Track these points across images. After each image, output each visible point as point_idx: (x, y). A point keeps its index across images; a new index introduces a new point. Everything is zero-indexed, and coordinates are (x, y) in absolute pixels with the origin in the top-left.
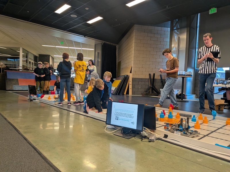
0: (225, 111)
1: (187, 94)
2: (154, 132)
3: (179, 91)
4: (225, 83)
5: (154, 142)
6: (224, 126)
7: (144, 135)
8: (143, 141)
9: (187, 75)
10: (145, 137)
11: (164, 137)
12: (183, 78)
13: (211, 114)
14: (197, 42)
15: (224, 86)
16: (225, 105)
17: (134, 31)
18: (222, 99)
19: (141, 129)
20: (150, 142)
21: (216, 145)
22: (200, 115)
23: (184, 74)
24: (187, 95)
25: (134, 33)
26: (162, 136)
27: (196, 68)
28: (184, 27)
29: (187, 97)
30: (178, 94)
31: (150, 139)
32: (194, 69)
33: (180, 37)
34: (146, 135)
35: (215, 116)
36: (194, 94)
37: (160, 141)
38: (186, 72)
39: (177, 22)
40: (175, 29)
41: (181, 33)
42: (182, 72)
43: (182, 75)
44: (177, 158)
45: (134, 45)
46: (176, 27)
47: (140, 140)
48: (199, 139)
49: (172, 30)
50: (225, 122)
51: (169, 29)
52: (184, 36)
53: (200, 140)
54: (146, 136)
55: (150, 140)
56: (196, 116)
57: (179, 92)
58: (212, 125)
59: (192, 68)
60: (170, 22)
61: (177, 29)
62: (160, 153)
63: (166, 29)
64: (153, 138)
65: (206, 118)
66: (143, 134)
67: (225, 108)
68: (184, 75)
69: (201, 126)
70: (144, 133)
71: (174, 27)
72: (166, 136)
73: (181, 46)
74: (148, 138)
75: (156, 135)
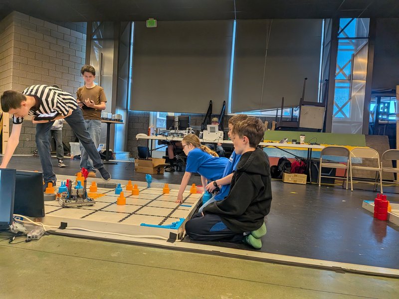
0: (166, 175)
1: (117, 152)
2: (40, 221)
3: (103, 147)
4: (166, 134)
5: (37, 240)
6: (161, 196)
7: (17, 230)
8: (13, 242)
9: (114, 120)
10: (20, 234)
11: (60, 228)
12: (109, 124)
13: (145, 180)
14: (131, 67)
15: (164, 138)
16: (167, 167)
17: (14, 23)
18: (164, 157)
19: (8, 220)
20: (29, 241)
21: (142, 225)
22: (129, 183)
23: (110, 117)
24: (115, 154)
25: (14, 27)
26: (56, 228)
27: (129, 110)
28: (110, 39)
29: (116, 156)
30: (102, 152)
31: (28, 235)
32: (127, 112)
33: (103, 54)
34: (21, 231)
35: (150, 182)
36: (127, 151)
37: (51, 236)
38: (113, 115)
39: (98, 28)
40: (94, 38)
41: (105, 48)
42: (106, 113)
43: (107, 119)
44: (77, 259)
45: (13, 53)
46: (97, 36)
47: (5, 242)
48: (120, 221)
49: (90, 40)
50: (162, 189)
51: (85, 36)
52: (110, 55)
53: (121, 223)
54: (22, 233)
55: (29, 237)
56: (121, 186)
57: (104, 149)
58: (144, 196)
59: (124, 109)
60: (85, 24)
61: (98, 39)
62: (45, 258)
63: (79, 34)
64: (35, 233)
65: (136, 187)
66: (15, 229)
67: (166, 171)
68: (110, 120)
69: (128, 201)
70: (17, 227)
71: (94, 34)
72: (64, 226)
73: (105, 70)
74: (26, 235)
75: (44, 226)
